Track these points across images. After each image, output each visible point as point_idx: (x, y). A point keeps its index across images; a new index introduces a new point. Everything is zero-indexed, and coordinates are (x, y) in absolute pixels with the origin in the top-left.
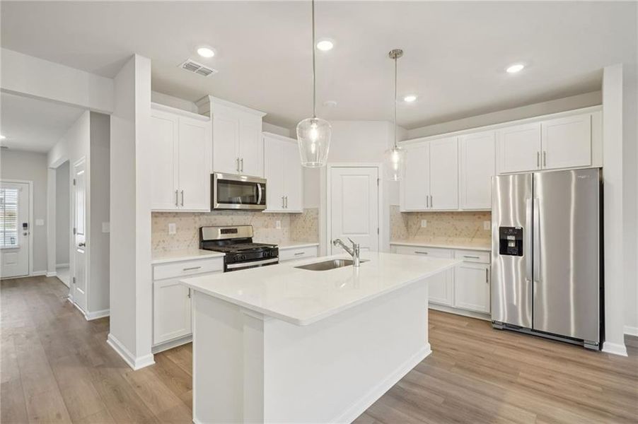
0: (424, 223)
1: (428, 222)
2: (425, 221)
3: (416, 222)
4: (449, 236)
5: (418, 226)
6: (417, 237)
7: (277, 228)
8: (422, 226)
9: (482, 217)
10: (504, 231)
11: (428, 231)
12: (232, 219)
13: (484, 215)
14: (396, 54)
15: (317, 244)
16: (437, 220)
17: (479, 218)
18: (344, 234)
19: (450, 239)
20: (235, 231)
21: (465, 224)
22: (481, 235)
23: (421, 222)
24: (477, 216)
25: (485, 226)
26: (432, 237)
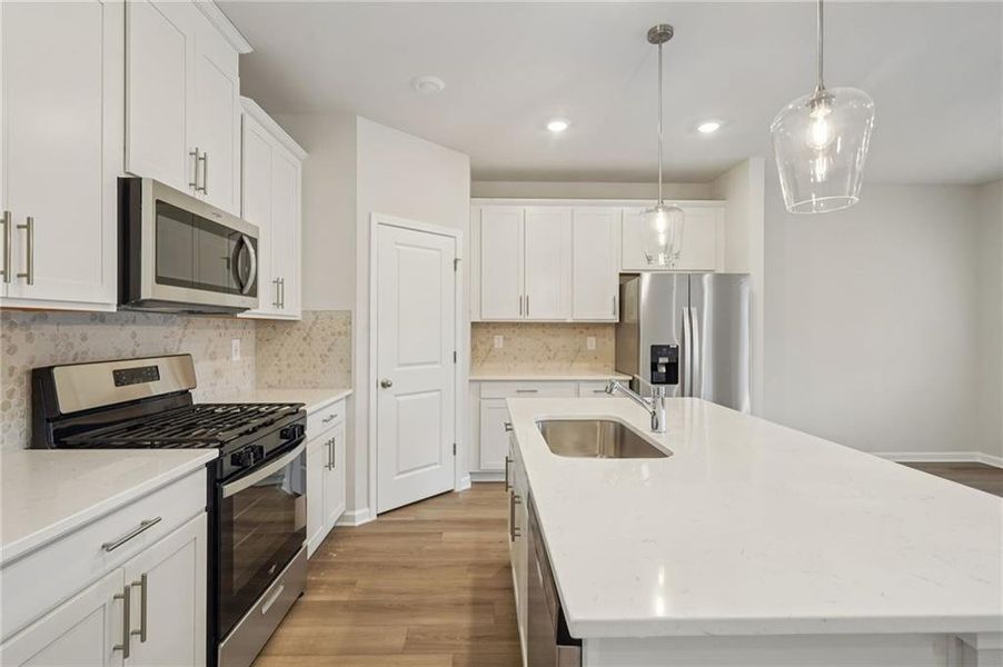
0: (499, 341)
1: (505, 338)
2: (501, 337)
3: (484, 339)
4: (539, 361)
5: (488, 347)
6: (486, 365)
7: (234, 359)
8: (496, 346)
9: (584, 331)
10: (656, 351)
11: (505, 353)
12: (134, 335)
13: (588, 329)
14: (660, 36)
15: (349, 392)
16: (519, 335)
17: (581, 332)
18: (400, 365)
19: (540, 366)
20: (152, 374)
21: (560, 341)
22: (583, 357)
23: (493, 338)
24: (578, 330)
25: (588, 344)
26: (512, 366)
